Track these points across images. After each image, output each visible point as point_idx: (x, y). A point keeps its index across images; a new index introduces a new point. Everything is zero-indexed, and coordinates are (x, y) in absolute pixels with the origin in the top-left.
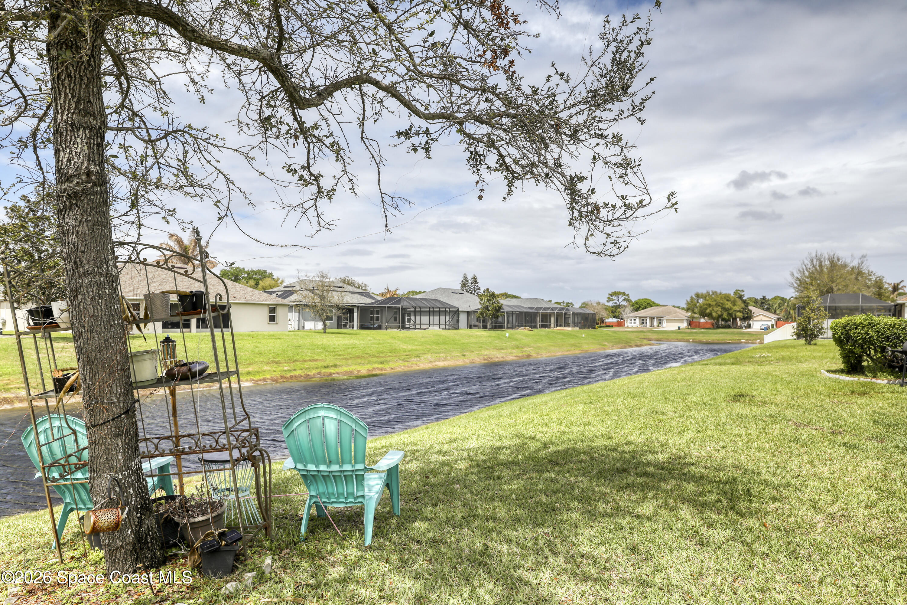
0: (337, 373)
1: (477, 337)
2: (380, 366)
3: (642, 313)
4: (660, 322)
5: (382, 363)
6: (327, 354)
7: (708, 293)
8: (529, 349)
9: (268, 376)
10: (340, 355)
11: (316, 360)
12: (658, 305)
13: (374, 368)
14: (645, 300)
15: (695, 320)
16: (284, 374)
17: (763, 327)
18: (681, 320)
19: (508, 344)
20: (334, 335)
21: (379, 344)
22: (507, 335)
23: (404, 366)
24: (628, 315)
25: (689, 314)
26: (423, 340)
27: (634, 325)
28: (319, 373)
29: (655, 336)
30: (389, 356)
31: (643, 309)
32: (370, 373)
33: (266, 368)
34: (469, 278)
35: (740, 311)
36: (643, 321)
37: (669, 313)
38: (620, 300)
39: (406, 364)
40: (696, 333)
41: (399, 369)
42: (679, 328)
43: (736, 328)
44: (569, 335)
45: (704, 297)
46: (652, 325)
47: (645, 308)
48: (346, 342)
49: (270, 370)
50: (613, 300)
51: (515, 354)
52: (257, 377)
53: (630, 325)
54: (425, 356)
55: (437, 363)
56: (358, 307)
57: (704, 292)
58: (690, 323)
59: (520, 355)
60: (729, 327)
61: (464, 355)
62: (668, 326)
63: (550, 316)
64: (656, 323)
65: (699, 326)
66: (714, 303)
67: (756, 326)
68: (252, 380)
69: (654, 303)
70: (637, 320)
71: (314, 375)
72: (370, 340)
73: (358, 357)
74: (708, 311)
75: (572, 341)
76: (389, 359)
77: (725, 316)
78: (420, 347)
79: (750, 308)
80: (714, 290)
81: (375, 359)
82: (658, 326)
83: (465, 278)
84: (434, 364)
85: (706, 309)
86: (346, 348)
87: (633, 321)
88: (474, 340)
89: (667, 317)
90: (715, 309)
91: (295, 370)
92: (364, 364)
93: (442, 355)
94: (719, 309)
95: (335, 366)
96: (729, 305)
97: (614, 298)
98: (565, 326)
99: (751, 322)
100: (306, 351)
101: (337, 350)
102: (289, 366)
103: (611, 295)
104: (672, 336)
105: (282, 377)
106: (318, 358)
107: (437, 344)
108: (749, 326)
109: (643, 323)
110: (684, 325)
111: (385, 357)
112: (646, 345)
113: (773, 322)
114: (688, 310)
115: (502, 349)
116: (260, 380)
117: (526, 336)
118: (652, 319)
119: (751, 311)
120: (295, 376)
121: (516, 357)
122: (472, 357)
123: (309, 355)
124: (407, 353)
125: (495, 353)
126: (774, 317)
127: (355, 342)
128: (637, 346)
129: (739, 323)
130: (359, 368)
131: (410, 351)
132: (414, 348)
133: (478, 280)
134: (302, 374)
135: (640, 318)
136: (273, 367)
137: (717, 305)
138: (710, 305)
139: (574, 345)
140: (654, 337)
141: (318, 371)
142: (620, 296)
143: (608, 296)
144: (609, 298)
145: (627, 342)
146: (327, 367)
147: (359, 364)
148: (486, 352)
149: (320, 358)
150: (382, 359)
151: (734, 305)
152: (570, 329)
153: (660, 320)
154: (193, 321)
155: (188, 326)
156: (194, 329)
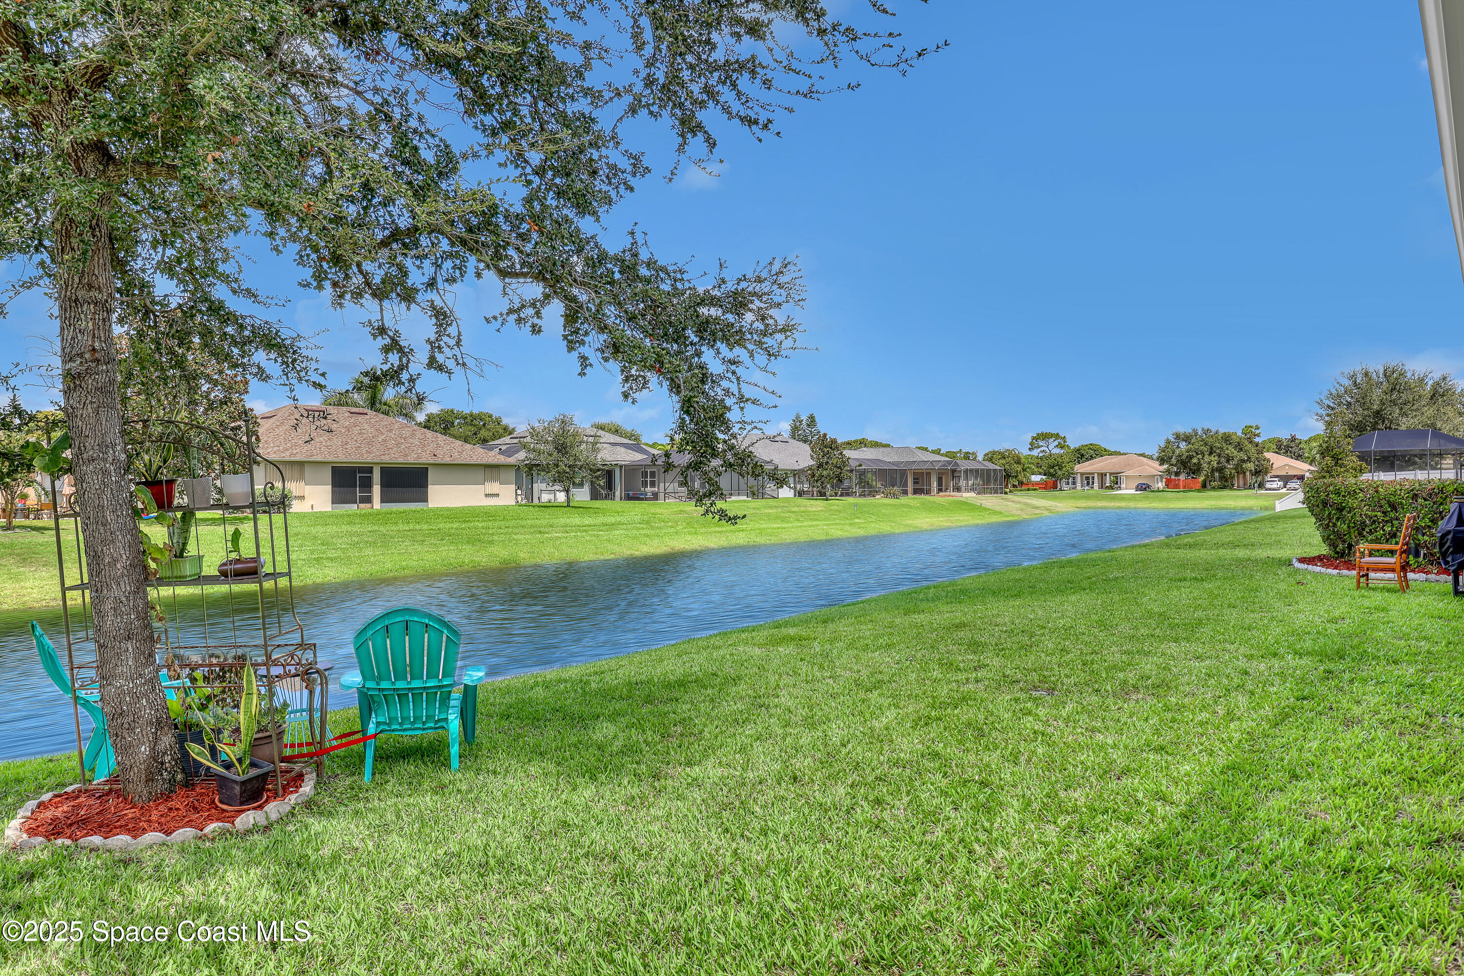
3: (1086, 467)
4: (1115, 481)
7: (1195, 432)
12: (1111, 454)
14: (1092, 446)
15: (1173, 477)
18: (1151, 478)
25: (1164, 467)
27: (1073, 487)
31: (1088, 460)
35: (1249, 461)
37: (1131, 466)
38: (1051, 447)
40: (1178, 499)
43: (1240, 488)
44: (960, 504)
45: (1187, 439)
46: (1102, 486)
47: (1092, 457)
50: (1039, 447)
53: (1065, 487)
56: (621, 466)
57: (1189, 431)
58: (1166, 482)
60: (1231, 487)
62: (1129, 488)
63: (929, 474)
64: (1108, 482)
65: (1181, 486)
66: (1205, 448)
69: (1105, 450)
70: (1078, 479)
74: (1196, 462)
77: (1223, 469)
82: (1112, 487)
85: (1191, 458)
87: (1071, 480)
89: (1127, 473)
90: (1207, 459)
94: (1214, 458)
96: (1230, 451)
97: (1042, 443)
98: (954, 491)
99: (1266, 479)
103: (1036, 438)
108: (1263, 485)
109: (1088, 483)
110: (1156, 485)
114: (1161, 460)
118: (1102, 476)
119: (1268, 460)
129: (1246, 480)
135: (1082, 474)
137: (1211, 452)
138: (1197, 452)
142: (1051, 441)
143: (1030, 441)
144: (1032, 444)
151: (1240, 451)
153: (1115, 478)
154: (377, 490)
155: (368, 500)
156: (377, 503)
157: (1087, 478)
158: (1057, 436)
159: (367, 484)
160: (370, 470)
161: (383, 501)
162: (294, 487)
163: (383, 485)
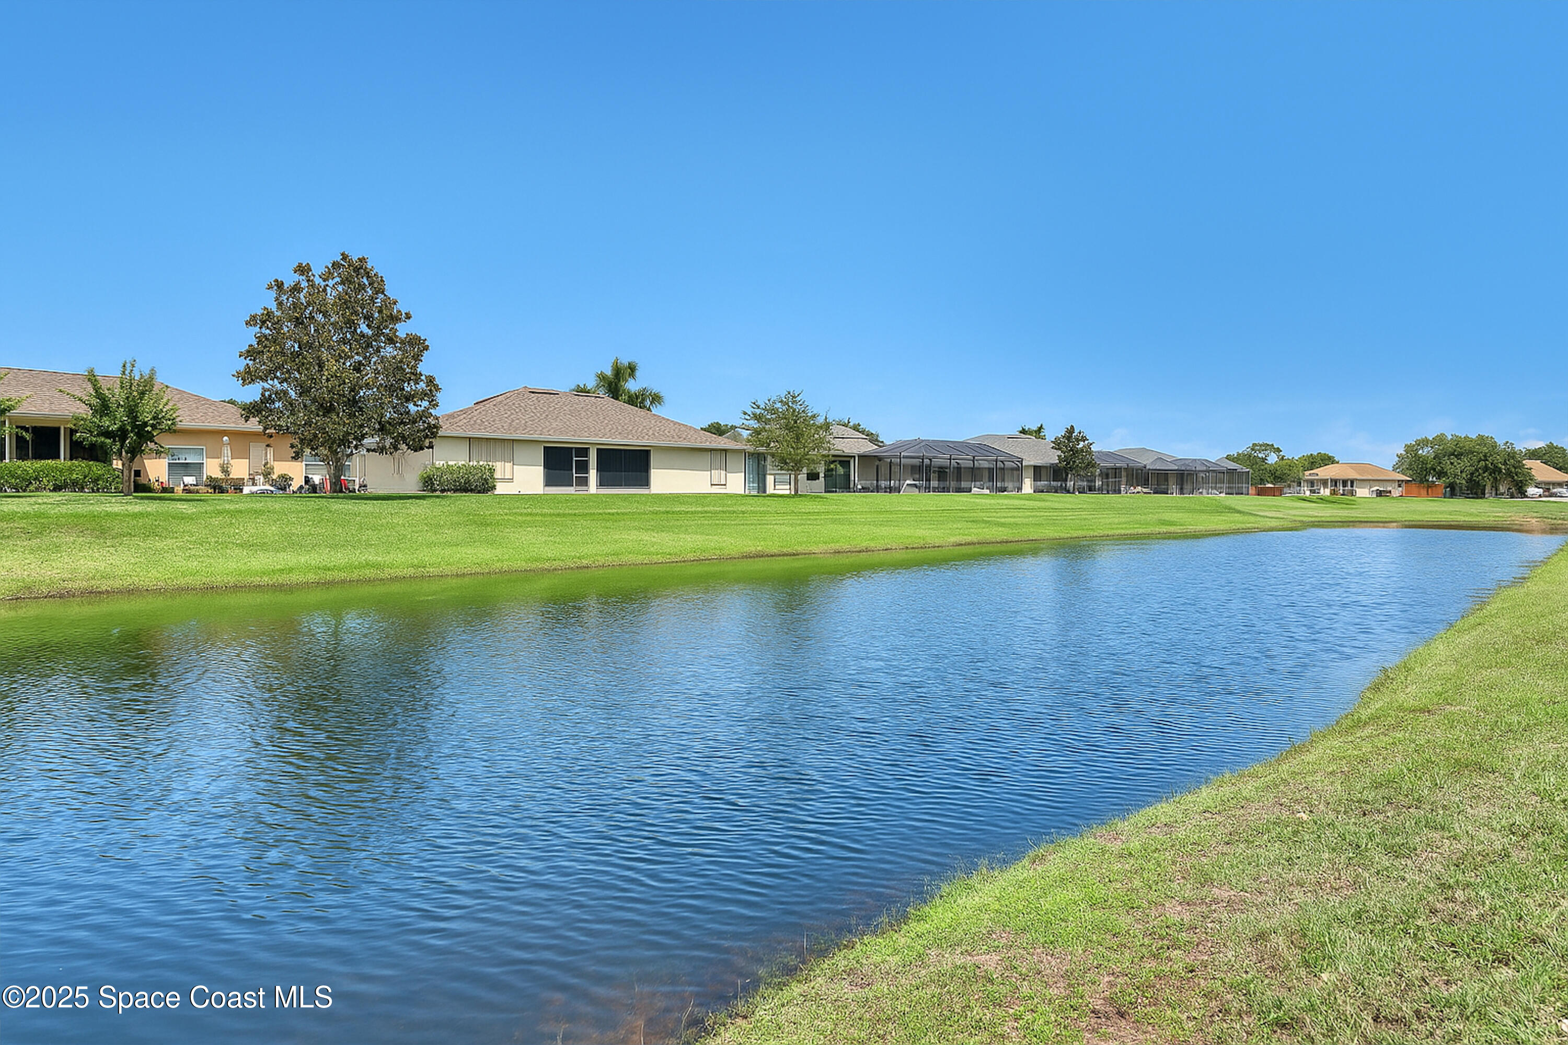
154: (593, 475)
155: (584, 482)
156: (593, 486)
158: (1279, 450)
159: (583, 467)
160: (584, 452)
161: (602, 483)
162: (501, 469)
163: (599, 469)
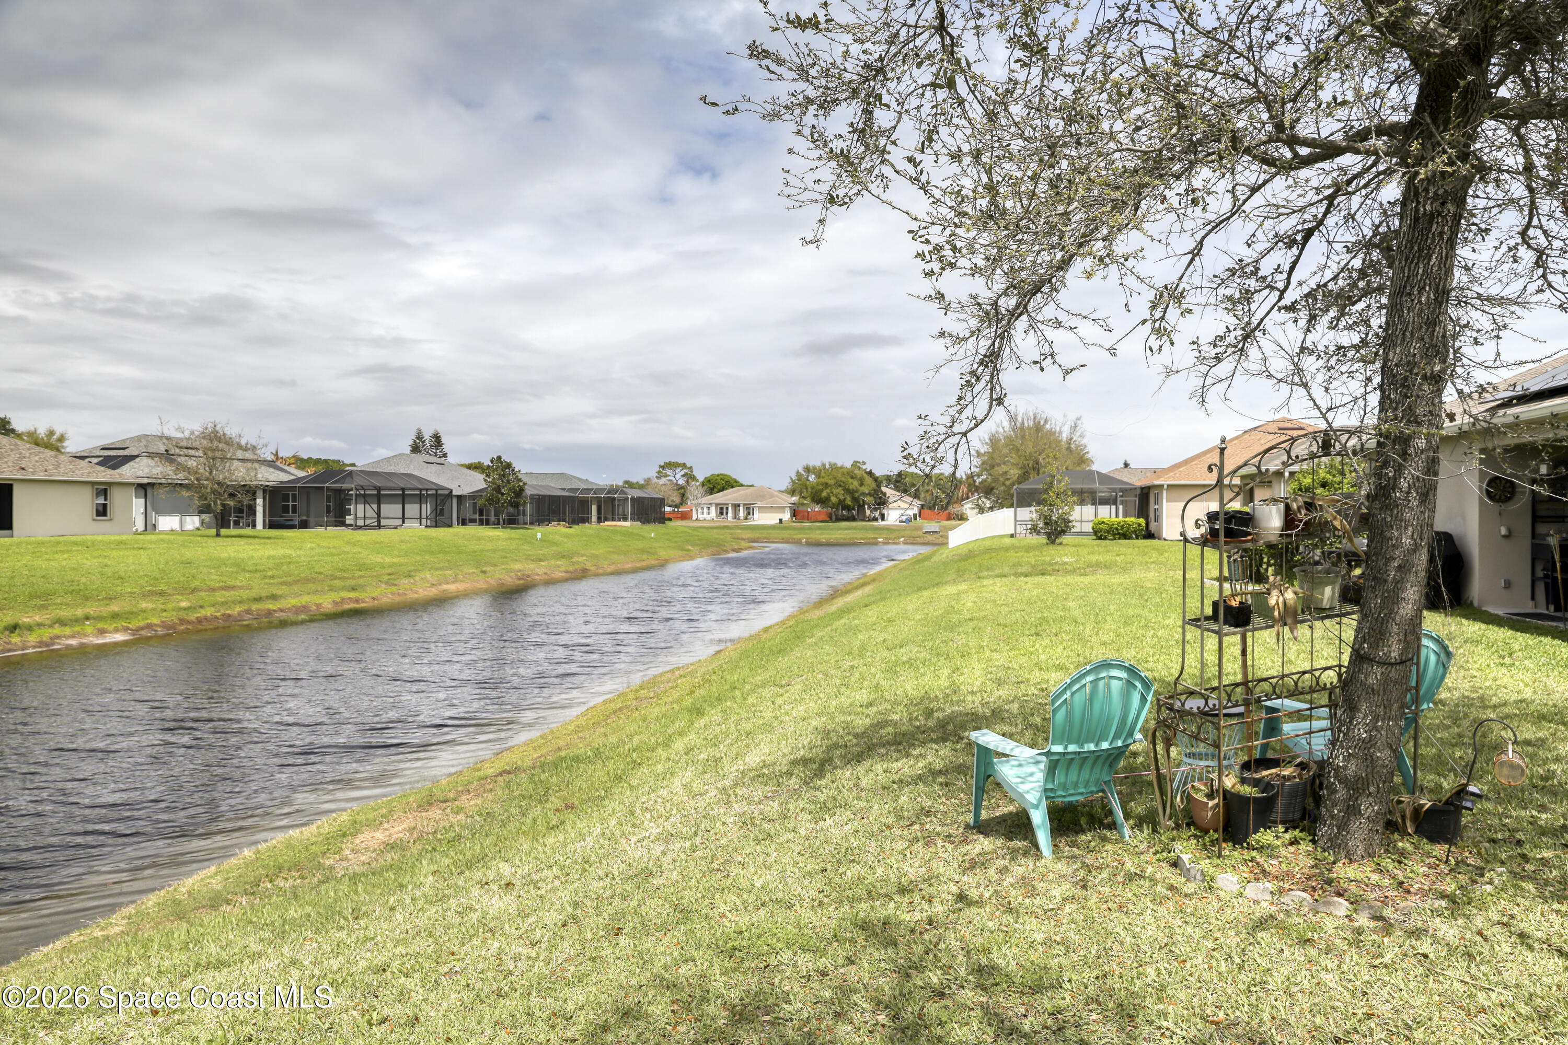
0: (281, 610)
1: (491, 539)
2: (352, 595)
3: (720, 497)
4: (749, 511)
5: (353, 589)
6: (247, 575)
7: (824, 465)
8: (581, 559)
9: (155, 621)
10: (272, 577)
11: (233, 588)
12: (742, 485)
13: (343, 599)
14: (722, 477)
15: (801, 508)
16: (183, 614)
17: (904, 518)
18: (781, 509)
19: (545, 551)
20: (242, 542)
21: (332, 555)
22: (539, 536)
23: (392, 594)
24: (700, 501)
25: (794, 499)
26: (404, 546)
27: (708, 517)
28: (248, 612)
29: (748, 535)
30: (361, 577)
31: (719, 491)
32: (339, 609)
33: (144, 605)
34: (427, 436)
35: (870, 494)
36: (722, 510)
37: (762, 498)
38: (678, 476)
39: (394, 589)
40: (809, 528)
41: (385, 600)
42: (781, 521)
43: (863, 520)
44: (627, 534)
45: (818, 472)
46: (735, 516)
47: (723, 489)
48: (272, 553)
49: (154, 609)
50: (666, 476)
51: (563, 569)
52: (135, 623)
53: (701, 517)
54: (422, 575)
55: (445, 587)
56: (266, 488)
57: (818, 464)
58: (794, 514)
59: (571, 569)
60: (853, 519)
61: (484, 572)
62: (762, 518)
63: (585, 502)
64: (742, 514)
65: (807, 517)
66: (832, 482)
67: (893, 516)
68: (126, 629)
69: (736, 482)
70: (713, 509)
71: (239, 614)
72: (312, 549)
73: (307, 580)
74: (824, 494)
75: (640, 545)
76: (361, 581)
77: (849, 502)
78: (402, 560)
79: (884, 489)
80: (833, 461)
81: (337, 583)
82: (746, 519)
83: (419, 437)
84: (440, 588)
85: (822, 491)
86: (277, 565)
87: (705, 510)
88: (489, 546)
89: (760, 504)
90: (835, 491)
91: (201, 607)
92: (322, 592)
93: (449, 572)
94: (840, 490)
95: (274, 597)
96: (854, 484)
97: (669, 472)
98: (613, 520)
99: (885, 512)
100: (205, 570)
101: (262, 568)
102: (188, 600)
103: (663, 467)
104: (774, 534)
105: (182, 621)
106: (231, 583)
107: (432, 553)
108: (883, 517)
109: (721, 513)
110: (786, 516)
111: (353, 578)
112: (746, 549)
113: (916, 511)
114: (792, 492)
115: (540, 560)
116: (142, 628)
117: (567, 536)
118: (736, 506)
119: (885, 494)
120: (206, 618)
121: (567, 572)
122: (497, 575)
123: (215, 579)
124: (389, 571)
125: (532, 566)
126: (917, 503)
127: (288, 552)
128: (734, 550)
129: (868, 512)
130: (317, 599)
131: (390, 566)
132: (396, 560)
133: (443, 440)
134: (218, 614)
135: (717, 504)
136: (159, 604)
137: (839, 484)
138: (826, 485)
139: (643, 551)
140: (746, 536)
141: (246, 607)
142: (678, 470)
143: (657, 469)
144: (659, 472)
145: (719, 545)
146: (258, 600)
147: (316, 592)
148: (518, 566)
149: (238, 583)
150: (352, 583)
151: (861, 485)
152: (627, 524)
153: (748, 509)
157: (721, 509)
158: (684, 466)
